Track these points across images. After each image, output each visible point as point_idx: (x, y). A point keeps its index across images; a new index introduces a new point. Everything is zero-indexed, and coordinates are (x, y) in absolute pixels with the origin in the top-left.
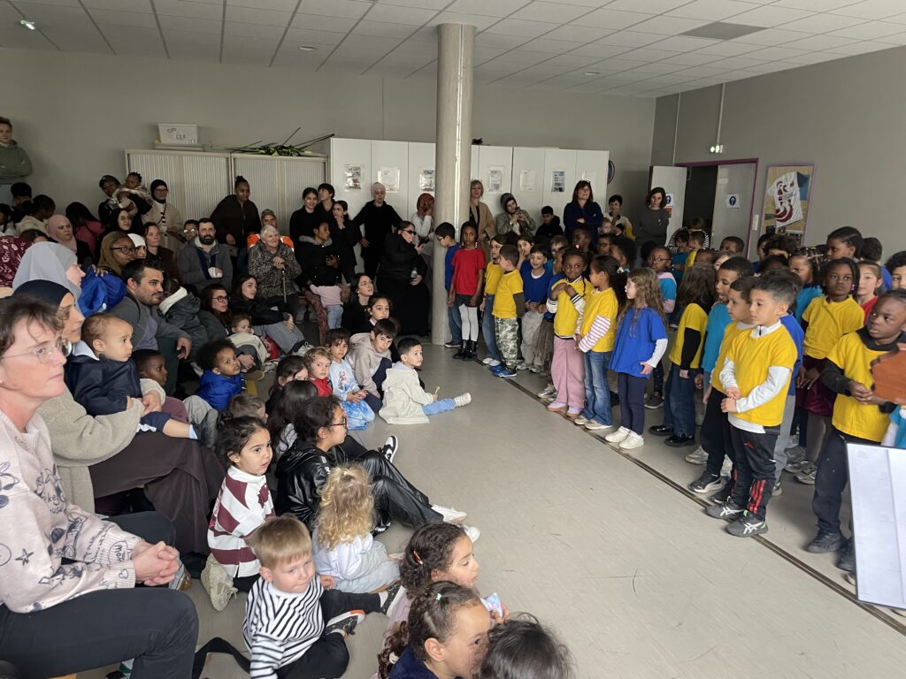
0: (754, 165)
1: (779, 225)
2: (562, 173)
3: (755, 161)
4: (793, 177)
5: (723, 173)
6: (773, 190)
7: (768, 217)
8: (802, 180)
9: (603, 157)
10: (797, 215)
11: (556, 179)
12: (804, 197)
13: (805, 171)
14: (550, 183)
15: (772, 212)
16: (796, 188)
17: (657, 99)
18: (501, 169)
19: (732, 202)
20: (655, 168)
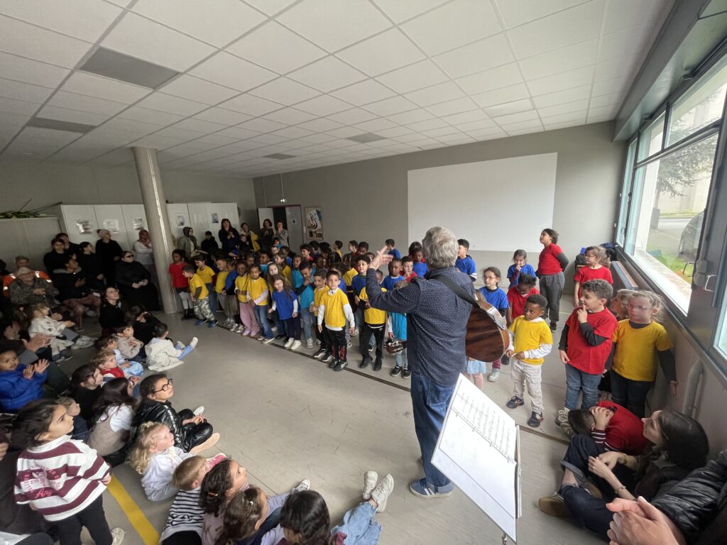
0: (299, 207)
1: (314, 230)
2: (216, 214)
3: (300, 205)
4: (314, 212)
5: (287, 209)
6: (308, 217)
7: (309, 227)
8: (318, 213)
9: (234, 206)
10: (319, 226)
11: (213, 217)
12: (320, 219)
13: (319, 209)
14: (210, 219)
15: (310, 225)
16: (317, 216)
17: (254, 179)
18: (182, 215)
19: (294, 222)
20: (259, 209)
